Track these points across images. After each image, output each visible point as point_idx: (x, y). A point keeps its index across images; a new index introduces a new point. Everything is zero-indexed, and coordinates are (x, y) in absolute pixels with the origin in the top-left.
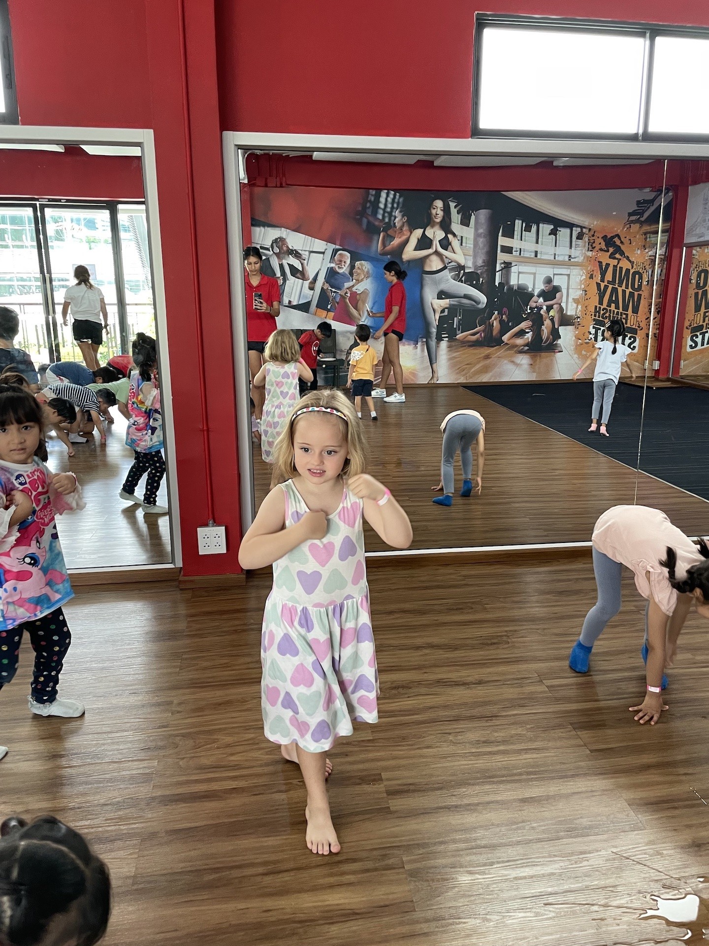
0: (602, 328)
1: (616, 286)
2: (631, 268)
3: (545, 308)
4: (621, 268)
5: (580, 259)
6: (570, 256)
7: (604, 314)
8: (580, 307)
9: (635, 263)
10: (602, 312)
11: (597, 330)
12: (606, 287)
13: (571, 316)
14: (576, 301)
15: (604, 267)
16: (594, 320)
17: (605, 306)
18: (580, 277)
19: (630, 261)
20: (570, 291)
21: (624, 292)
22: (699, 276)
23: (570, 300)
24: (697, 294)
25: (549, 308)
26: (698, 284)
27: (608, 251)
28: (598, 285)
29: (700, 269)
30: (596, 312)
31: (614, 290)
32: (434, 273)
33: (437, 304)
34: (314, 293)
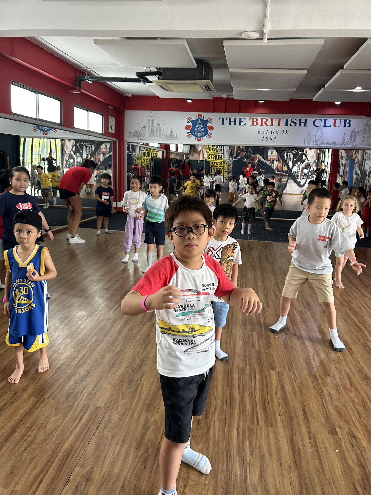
32: (355, 164)
33: (355, 176)
34: (342, 171)
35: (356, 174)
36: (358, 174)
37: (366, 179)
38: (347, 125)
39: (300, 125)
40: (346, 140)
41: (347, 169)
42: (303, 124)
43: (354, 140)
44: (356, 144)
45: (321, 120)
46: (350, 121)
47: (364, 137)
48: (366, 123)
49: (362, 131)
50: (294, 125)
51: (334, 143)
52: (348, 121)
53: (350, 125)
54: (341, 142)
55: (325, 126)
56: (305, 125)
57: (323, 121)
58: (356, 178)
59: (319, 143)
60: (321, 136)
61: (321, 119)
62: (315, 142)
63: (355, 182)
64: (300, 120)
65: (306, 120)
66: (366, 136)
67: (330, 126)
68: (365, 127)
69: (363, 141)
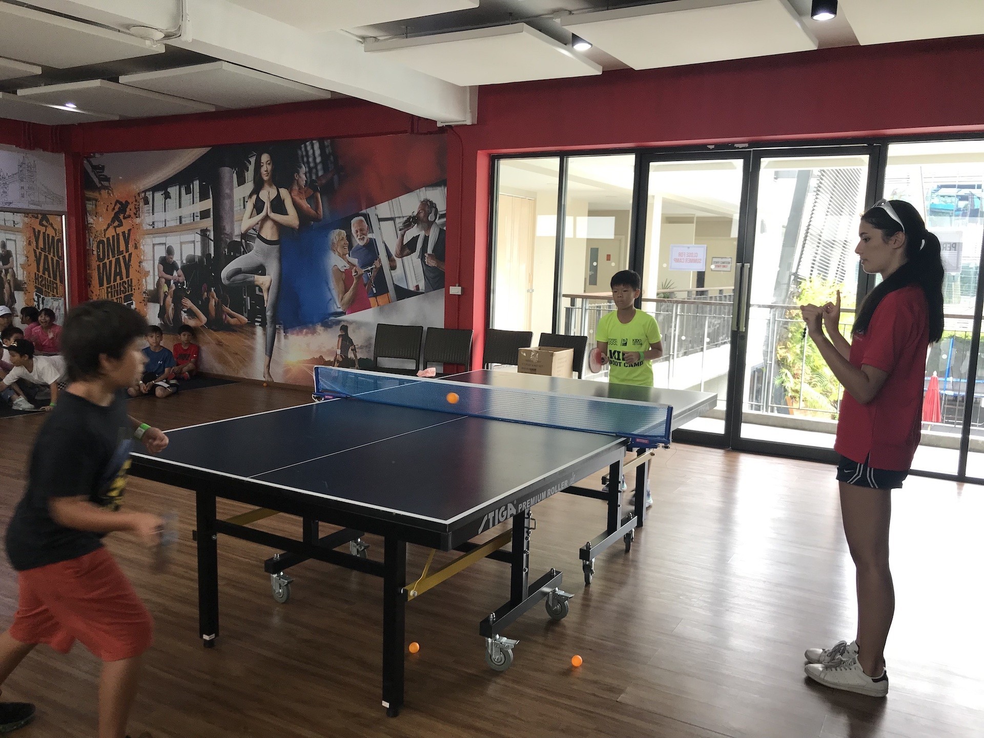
0: (42, 296)
1: (47, 254)
2: (55, 236)
3: (4, 271)
4: (48, 235)
5: (20, 226)
6: (14, 222)
7: (42, 281)
8: (25, 272)
9: (57, 231)
10: (40, 280)
11: (39, 297)
12: (40, 253)
13: (21, 281)
14: (23, 266)
15: (37, 233)
16: (36, 287)
17: (41, 274)
18: (22, 242)
19: (54, 228)
20: (18, 256)
21: (52, 259)
22: (98, 247)
23: (19, 266)
24: (99, 266)
25: (7, 271)
26: (98, 256)
27: (37, 218)
28: (35, 252)
29: (99, 240)
30: (36, 279)
31: (46, 257)
47: (23, 188)
49: (17, 176)
66: (26, 185)
68: (21, 169)
69: (23, 196)
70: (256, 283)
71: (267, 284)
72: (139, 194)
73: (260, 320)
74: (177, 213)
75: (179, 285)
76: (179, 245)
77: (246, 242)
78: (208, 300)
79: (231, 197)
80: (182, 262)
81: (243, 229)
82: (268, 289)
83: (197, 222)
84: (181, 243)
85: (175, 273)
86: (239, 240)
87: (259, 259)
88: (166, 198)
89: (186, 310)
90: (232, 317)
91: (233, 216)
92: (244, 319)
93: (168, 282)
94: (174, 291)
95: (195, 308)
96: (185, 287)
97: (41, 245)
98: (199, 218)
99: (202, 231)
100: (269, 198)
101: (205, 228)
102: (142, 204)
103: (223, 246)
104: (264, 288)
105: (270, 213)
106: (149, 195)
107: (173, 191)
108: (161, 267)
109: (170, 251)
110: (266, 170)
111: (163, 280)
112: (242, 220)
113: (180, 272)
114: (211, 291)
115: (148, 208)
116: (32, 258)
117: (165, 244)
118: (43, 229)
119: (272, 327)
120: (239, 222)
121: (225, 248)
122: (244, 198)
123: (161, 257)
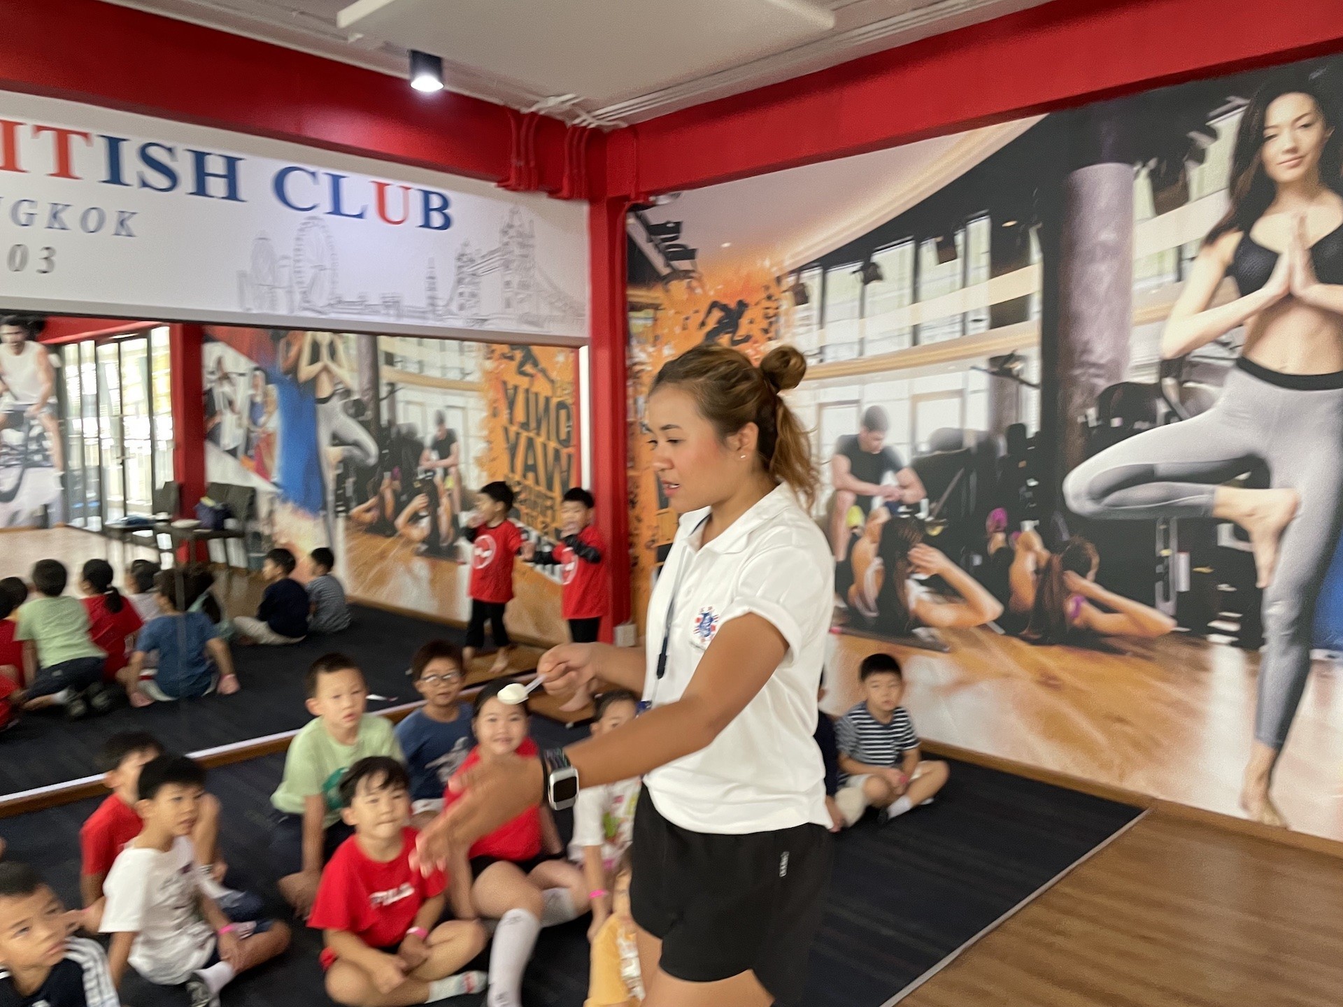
1: (533, 435)
3: (440, 471)
4: (537, 394)
5: (475, 377)
8: (484, 474)
12: (518, 435)
14: (480, 462)
15: (510, 392)
17: (519, 475)
18: (479, 411)
19: (549, 379)
20: (469, 439)
21: (545, 446)
23: (470, 460)
28: (506, 430)
32: (325, 400)
33: (331, 454)
34: (240, 433)
35: (337, 440)
36: (356, 444)
37: (424, 465)
38: (437, 219)
39: (201, 190)
40: (443, 293)
41: (273, 422)
42: (217, 186)
43: (473, 295)
44: (483, 313)
45: (313, 174)
46: (446, 203)
47: (508, 284)
48: (507, 219)
49: (497, 256)
50: (163, 182)
51: (392, 303)
52: (436, 202)
53: (447, 224)
54: (423, 303)
55: (337, 210)
56: (232, 194)
57: (325, 183)
58: (346, 462)
59: (320, 300)
60: (327, 264)
61: (312, 169)
62: (298, 297)
63: (340, 480)
64: (200, 158)
65: (231, 163)
66: (515, 280)
67: (360, 216)
68: (506, 239)
69: (508, 305)
70: (1220, 512)
71: (1275, 518)
72: (779, 280)
73: (1233, 627)
74: (907, 316)
75: (902, 509)
76: (906, 405)
77: (1180, 384)
78: (1007, 555)
79: (1120, 252)
80: (915, 449)
81: (1170, 346)
82: (1281, 533)
83: (978, 338)
84: (916, 399)
85: (889, 479)
86: (1149, 378)
87: (1242, 439)
88: (866, 281)
89: (923, 577)
90: (1106, 608)
91: (1125, 310)
92: (1160, 618)
93: (864, 502)
94: (887, 528)
95: (958, 576)
96: (922, 515)
97: (520, 415)
98: (984, 324)
99: (994, 360)
100: (1301, 236)
101: (1007, 353)
102: (786, 302)
103: (1078, 399)
104: (1261, 530)
105: (1306, 285)
106: (812, 279)
107: (893, 259)
108: (844, 463)
109: (872, 422)
110: (1289, 146)
111: (849, 498)
112: (1164, 318)
113: (908, 476)
114: (1019, 529)
115: (806, 314)
116: (501, 445)
117: (856, 402)
118: (523, 382)
119: (1294, 653)
120: (1155, 325)
121: (1085, 406)
122: (1180, 250)
123: (843, 437)
